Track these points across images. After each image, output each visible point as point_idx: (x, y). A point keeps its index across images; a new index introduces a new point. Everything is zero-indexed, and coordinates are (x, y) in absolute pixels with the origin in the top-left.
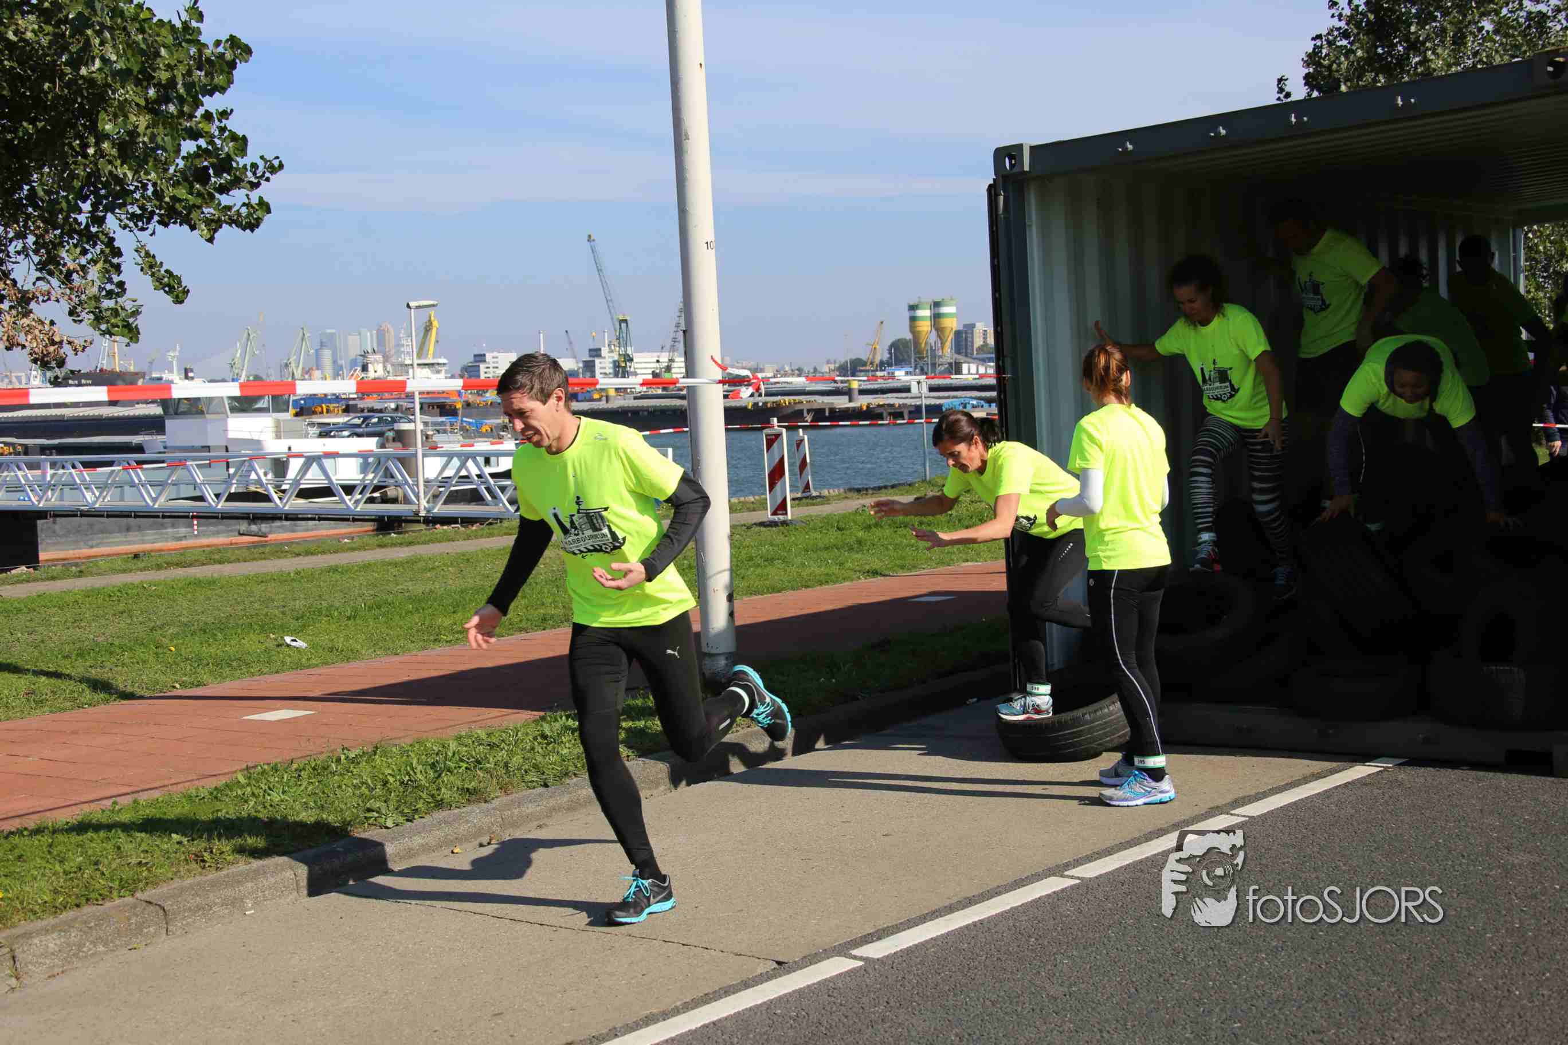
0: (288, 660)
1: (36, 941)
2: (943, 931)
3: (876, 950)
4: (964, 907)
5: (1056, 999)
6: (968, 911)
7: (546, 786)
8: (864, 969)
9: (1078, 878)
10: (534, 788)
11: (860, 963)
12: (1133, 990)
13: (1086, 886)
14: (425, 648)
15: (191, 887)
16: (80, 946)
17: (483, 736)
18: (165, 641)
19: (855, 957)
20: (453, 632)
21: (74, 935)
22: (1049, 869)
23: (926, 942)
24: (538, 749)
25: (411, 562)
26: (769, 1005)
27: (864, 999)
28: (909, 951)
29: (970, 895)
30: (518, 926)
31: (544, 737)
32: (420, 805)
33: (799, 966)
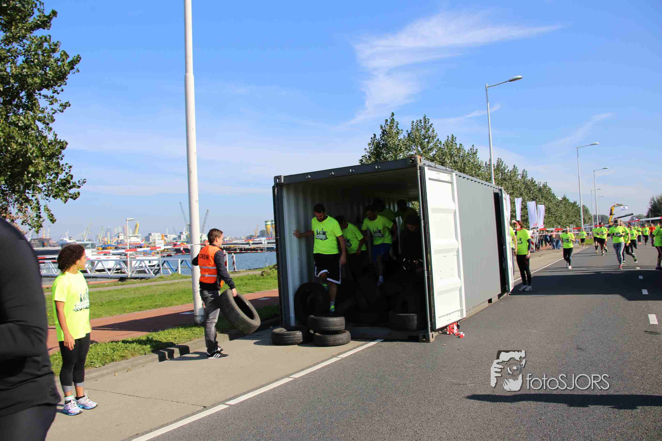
2: (253, 395)
3: (233, 402)
4: (261, 388)
5: (283, 415)
7: (145, 354)
8: (229, 408)
9: (293, 378)
10: (142, 355)
11: (228, 406)
12: (305, 411)
13: (296, 380)
14: (121, 314)
20: (129, 309)
22: (286, 376)
23: (248, 399)
25: (122, 290)
26: (199, 421)
27: (227, 418)
28: (242, 402)
29: (262, 384)
32: (107, 361)
33: (210, 408)
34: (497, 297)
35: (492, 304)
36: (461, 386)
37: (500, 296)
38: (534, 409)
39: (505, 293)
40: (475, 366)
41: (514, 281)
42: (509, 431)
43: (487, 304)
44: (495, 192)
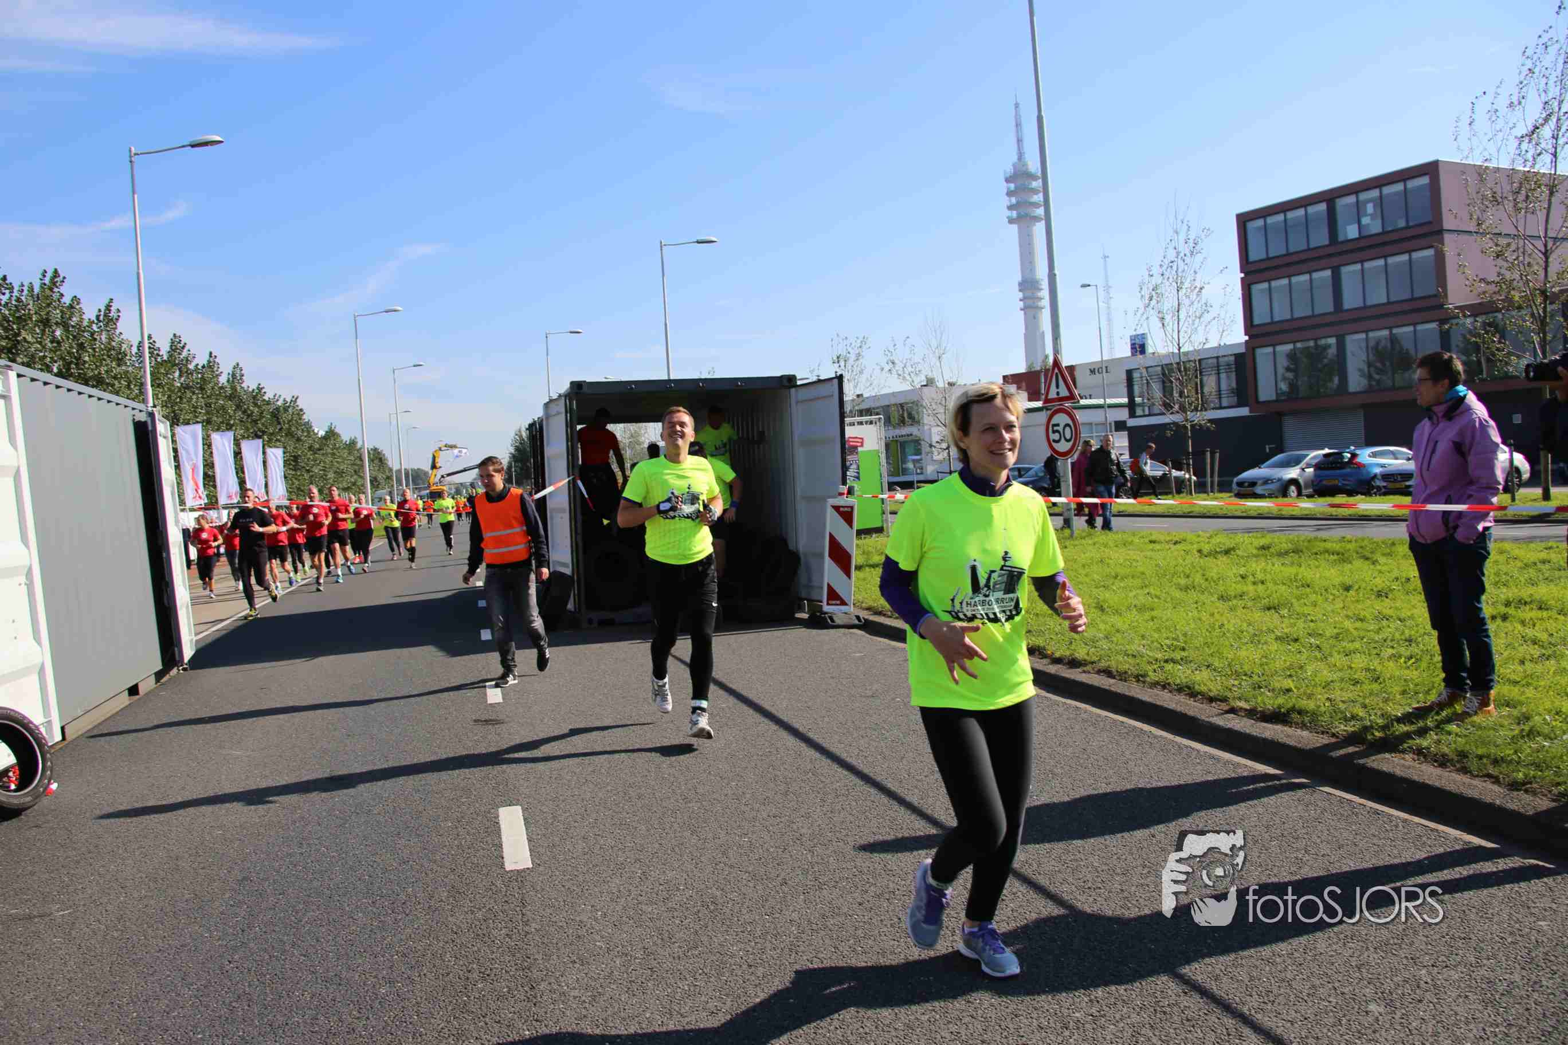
34: (153, 679)
35: (139, 699)
36: (36, 920)
37: (159, 675)
38: (219, 939)
39: (173, 668)
40: (78, 862)
41: (195, 639)
42: (150, 1008)
43: (125, 699)
44: (137, 419)
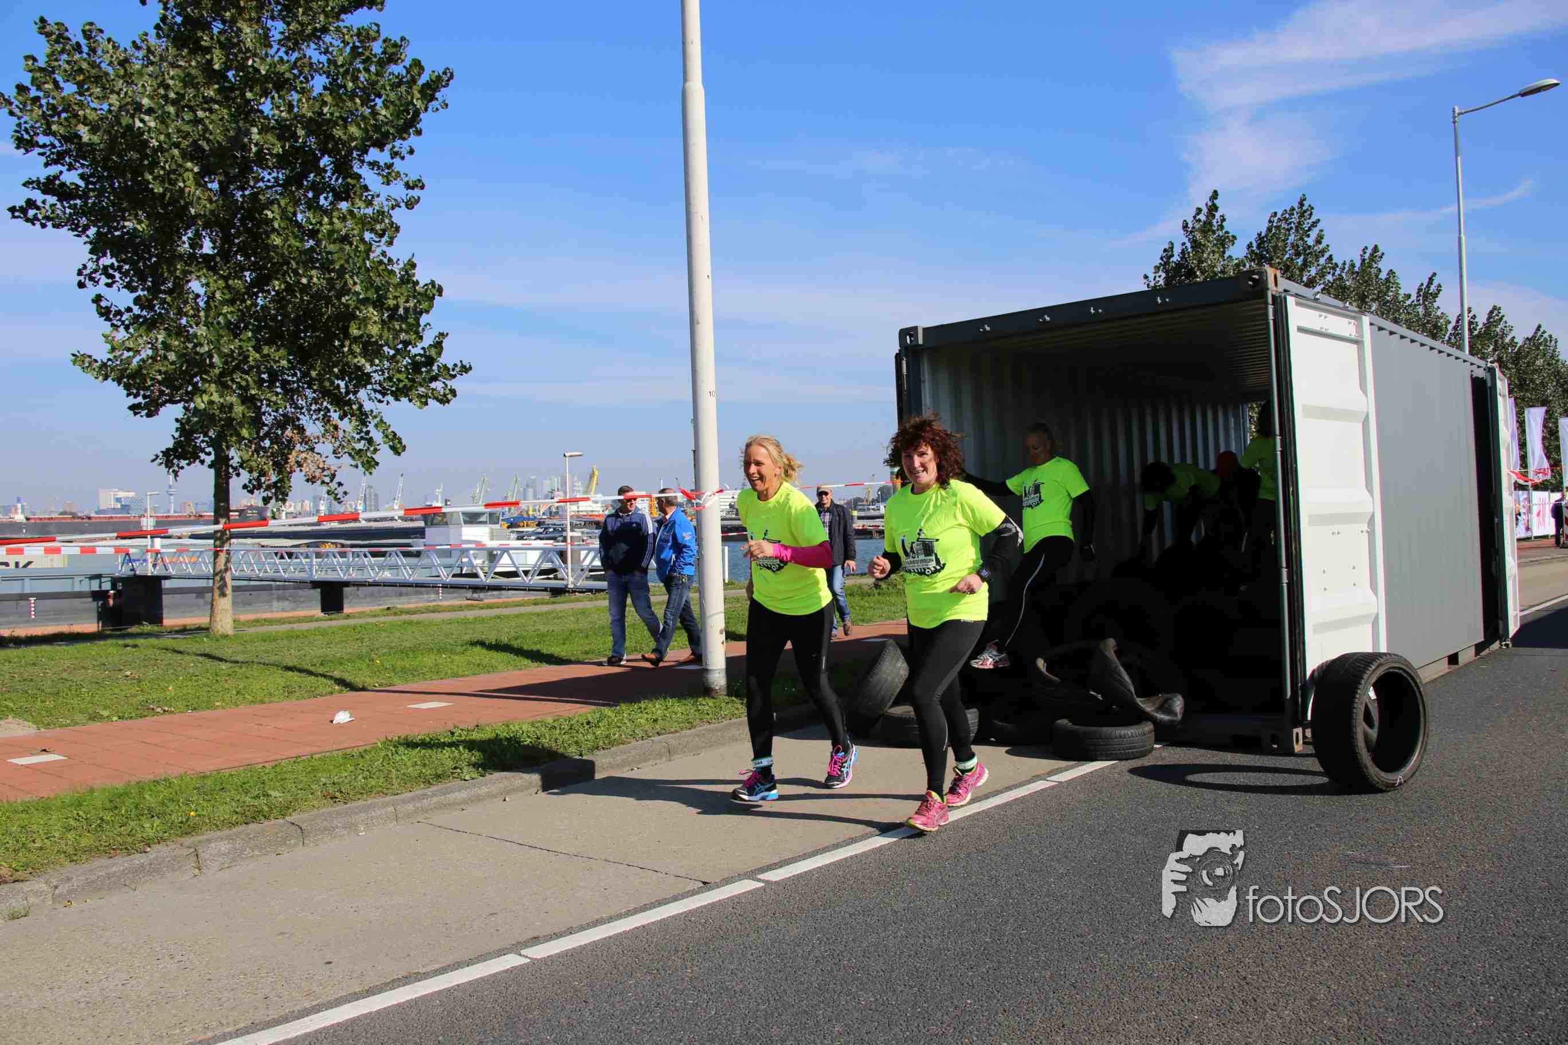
0: (449, 671)
1: (213, 845)
2: (828, 862)
3: (777, 875)
4: (848, 844)
5: (896, 913)
6: (849, 847)
8: (764, 889)
11: (762, 884)
12: (954, 906)
15: (323, 814)
16: (242, 851)
17: (550, 720)
18: (375, 656)
19: (759, 880)
21: (239, 843)
23: (814, 869)
24: (581, 730)
26: (687, 915)
27: (757, 911)
28: (800, 876)
30: (533, 851)
31: (588, 723)
33: (718, 885)
34: (1473, 650)
35: (1459, 669)
37: (1479, 648)
39: (1494, 642)
41: (1520, 614)
43: (1444, 667)
44: (1475, 376)
